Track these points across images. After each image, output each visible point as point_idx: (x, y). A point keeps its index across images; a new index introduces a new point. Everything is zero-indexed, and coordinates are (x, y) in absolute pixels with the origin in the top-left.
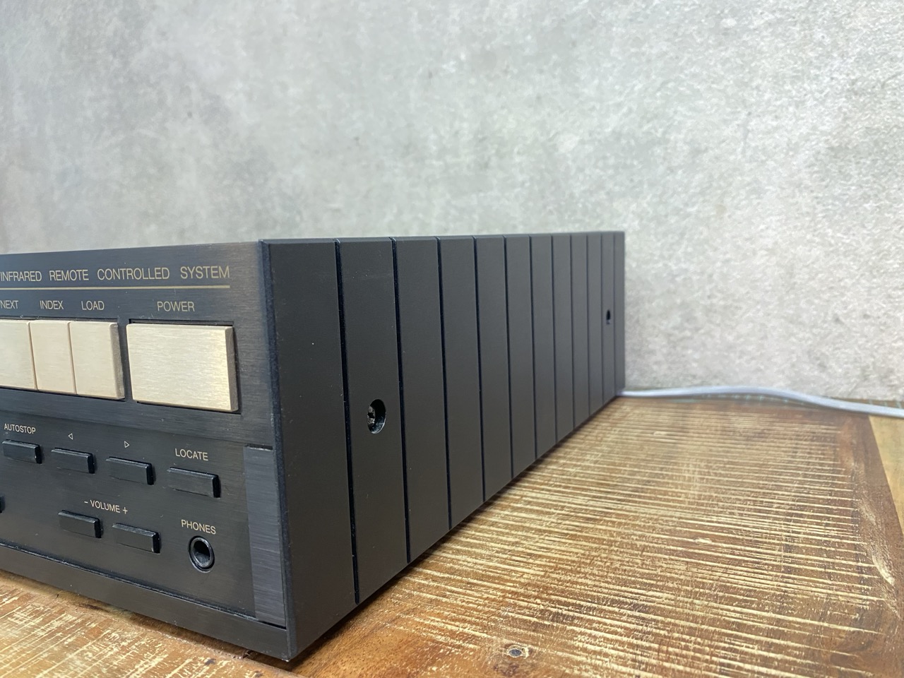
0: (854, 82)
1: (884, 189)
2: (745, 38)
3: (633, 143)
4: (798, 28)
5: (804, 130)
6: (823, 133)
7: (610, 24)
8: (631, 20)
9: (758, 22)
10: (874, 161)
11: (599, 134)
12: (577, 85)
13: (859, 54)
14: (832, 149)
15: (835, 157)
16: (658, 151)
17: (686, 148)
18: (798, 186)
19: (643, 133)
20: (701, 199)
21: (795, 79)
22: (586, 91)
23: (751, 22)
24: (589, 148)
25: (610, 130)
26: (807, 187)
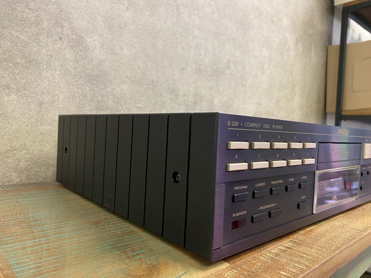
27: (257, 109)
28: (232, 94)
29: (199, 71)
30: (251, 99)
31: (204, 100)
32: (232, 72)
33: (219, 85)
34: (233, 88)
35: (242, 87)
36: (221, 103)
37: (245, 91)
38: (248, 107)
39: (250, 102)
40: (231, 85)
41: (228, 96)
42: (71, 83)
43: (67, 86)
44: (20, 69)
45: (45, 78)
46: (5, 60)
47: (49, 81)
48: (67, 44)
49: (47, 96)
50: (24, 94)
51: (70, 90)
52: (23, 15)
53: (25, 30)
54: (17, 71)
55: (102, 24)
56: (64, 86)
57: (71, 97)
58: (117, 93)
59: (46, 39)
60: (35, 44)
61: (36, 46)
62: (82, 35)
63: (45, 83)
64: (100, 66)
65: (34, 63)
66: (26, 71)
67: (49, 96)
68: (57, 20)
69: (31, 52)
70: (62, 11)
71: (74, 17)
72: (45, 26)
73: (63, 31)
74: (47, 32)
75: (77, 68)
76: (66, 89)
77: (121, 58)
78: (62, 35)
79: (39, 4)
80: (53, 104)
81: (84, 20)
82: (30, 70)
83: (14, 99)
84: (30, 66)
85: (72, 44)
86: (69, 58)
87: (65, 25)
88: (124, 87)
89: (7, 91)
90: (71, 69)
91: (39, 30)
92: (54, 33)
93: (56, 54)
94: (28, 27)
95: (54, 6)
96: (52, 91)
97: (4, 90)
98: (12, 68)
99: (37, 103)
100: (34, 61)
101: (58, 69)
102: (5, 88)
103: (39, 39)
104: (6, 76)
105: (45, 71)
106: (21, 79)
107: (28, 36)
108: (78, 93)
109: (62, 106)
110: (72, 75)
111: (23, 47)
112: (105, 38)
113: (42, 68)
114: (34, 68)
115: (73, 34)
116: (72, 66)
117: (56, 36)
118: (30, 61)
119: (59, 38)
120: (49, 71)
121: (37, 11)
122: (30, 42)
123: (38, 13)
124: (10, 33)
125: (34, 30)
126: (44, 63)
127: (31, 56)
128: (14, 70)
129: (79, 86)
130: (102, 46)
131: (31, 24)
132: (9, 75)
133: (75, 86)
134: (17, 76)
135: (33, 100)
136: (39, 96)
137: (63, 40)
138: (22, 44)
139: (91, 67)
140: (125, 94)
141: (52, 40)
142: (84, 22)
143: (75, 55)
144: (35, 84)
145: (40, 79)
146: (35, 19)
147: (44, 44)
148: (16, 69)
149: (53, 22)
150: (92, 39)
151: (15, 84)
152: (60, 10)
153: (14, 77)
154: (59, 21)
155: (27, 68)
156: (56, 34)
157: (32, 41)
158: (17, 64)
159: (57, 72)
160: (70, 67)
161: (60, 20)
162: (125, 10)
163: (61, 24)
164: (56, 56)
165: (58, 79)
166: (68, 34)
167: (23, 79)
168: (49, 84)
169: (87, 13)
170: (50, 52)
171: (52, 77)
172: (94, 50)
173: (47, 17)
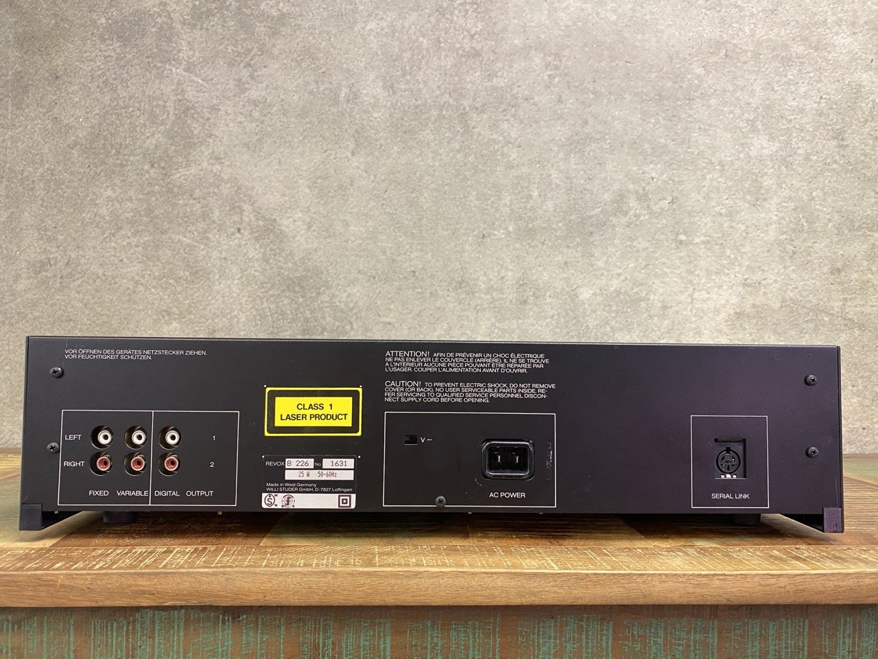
27: (744, 300)
28: (643, 271)
29: (528, 233)
30: (716, 275)
31: (548, 294)
32: (635, 219)
33: (593, 256)
34: (644, 254)
35: (678, 248)
36: (605, 296)
37: (690, 257)
38: (707, 296)
39: (715, 283)
40: (635, 249)
41: (629, 277)
42: (257, 296)
43: (251, 301)
44: (182, 286)
45: (218, 293)
46: (165, 277)
47: (224, 297)
48: (249, 236)
49: (221, 320)
50: (188, 320)
51: (257, 307)
52: (185, 209)
53: (189, 229)
54: (179, 289)
55: (307, 191)
56: (246, 301)
57: (258, 317)
58: (340, 302)
59: (217, 236)
60: (202, 247)
61: (204, 249)
62: (274, 217)
63: (217, 300)
64: (307, 261)
65: (201, 273)
66: (192, 287)
67: (224, 319)
68: (233, 204)
69: (198, 259)
70: (241, 189)
71: (259, 192)
72: (216, 217)
73: (242, 219)
74: (219, 225)
75: (266, 270)
76: (251, 306)
77: (346, 242)
78: (240, 224)
79: (207, 188)
80: (230, 330)
81: (276, 193)
82: (196, 284)
83: (176, 328)
84: (197, 278)
85: (257, 235)
86: (253, 256)
87: (245, 209)
88: (355, 291)
89: (167, 318)
90: (256, 274)
91: (208, 225)
92: (228, 224)
93: (233, 255)
94: (193, 225)
95: (227, 186)
96: (229, 311)
97: (164, 317)
98: (173, 286)
99: (207, 331)
100: (202, 270)
101: (237, 277)
102: (164, 313)
103: (208, 239)
104: (166, 297)
105: (217, 283)
106: (184, 300)
107: (192, 236)
108: (270, 311)
109: (245, 332)
110: (258, 283)
111: (186, 253)
112: (315, 213)
113: (212, 279)
114: (201, 280)
115: (257, 219)
116: (259, 269)
117: (232, 227)
118: (196, 272)
119: (236, 230)
120: (224, 282)
121: (204, 198)
122: (196, 244)
123: (205, 202)
124: (170, 238)
125: (201, 226)
126: (216, 271)
127: (198, 265)
128: (175, 287)
129: (272, 299)
130: (309, 228)
131: (197, 219)
132: (169, 296)
133: (265, 299)
134: (179, 296)
135: (202, 327)
136: (210, 321)
137: (242, 231)
138: (185, 250)
139: (290, 265)
140: (356, 303)
141: (226, 235)
142: (275, 196)
143: (262, 250)
144: (203, 303)
145: (210, 295)
146: (202, 212)
147: (215, 243)
148: (179, 286)
149: (228, 208)
150: (291, 220)
151: (177, 308)
152: (238, 188)
153: (175, 297)
154: (235, 205)
155: (193, 282)
156: (232, 225)
157: (198, 243)
158: (180, 278)
159: (236, 282)
160: (255, 271)
161: (237, 202)
162: (350, 155)
163: (239, 207)
164: (233, 258)
165: (237, 291)
166: (251, 221)
167: (188, 299)
168: (223, 301)
169: (280, 181)
170: (224, 253)
171: (228, 290)
172: (294, 238)
173: (219, 203)
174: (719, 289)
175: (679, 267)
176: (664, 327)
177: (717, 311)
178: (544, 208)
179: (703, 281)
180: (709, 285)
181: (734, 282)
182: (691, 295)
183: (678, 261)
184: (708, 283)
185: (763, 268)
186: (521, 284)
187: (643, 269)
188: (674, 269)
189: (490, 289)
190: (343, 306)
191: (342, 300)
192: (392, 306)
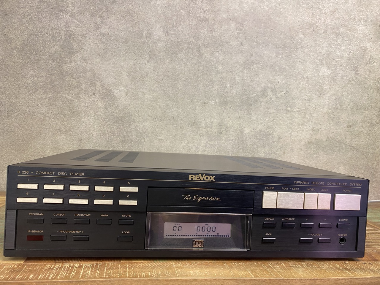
0: (313, 128)
1: (318, 152)
2: (292, 113)
3: (264, 133)
4: (303, 113)
5: (303, 137)
6: (307, 138)
7: (261, 102)
8: (266, 102)
9: (295, 110)
10: (316, 146)
11: (256, 130)
12: (251, 116)
13: (315, 122)
14: (308, 142)
15: (309, 144)
16: (271, 136)
17: (277, 137)
18: (301, 149)
19: (267, 131)
20: (280, 150)
21: (302, 125)
22: (253, 118)
23: (294, 110)
24: (253, 133)
25: (259, 129)
26: (303, 150)
27: (312, 137)
28: (272, 122)
29: (224, 103)
30: (301, 126)
31: (231, 130)
32: (270, 100)
33: (251, 114)
34: (273, 115)
35: (287, 113)
36: (255, 132)
37: (291, 117)
38: (297, 134)
39: (301, 129)
40: (269, 113)
41: (265, 124)
42: (102, 125)
43: (99, 127)
44: (67, 118)
45: (84, 123)
46: (58, 114)
47: (86, 125)
48: (99, 97)
49: (85, 135)
50: (69, 134)
51: (101, 129)
52: (69, 83)
53: (71, 92)
54: (65, 120)
55: (126, 77)
56: (97, 127)
57: (102, 134)
58: (139, 128)
59: (84, 96)
60: (77, 101)
61: (77, 102)
62: (111, 89)
63: (83, 126)
64: (125, 110)
65: (76, 113)
66: (71, 119)
67: (86, 134)
68: (92, 82)
69: (74, 106)
70: (95, 75)
71: (104, 77)
72: (83, 87)
73: (96, 89)
74: (85, 91)
75: (106, 113)
76: (98, 129)
77: (143, 102)
78: (95, 91)
79: (80, 73)
80: (89, 140)
81: (112, 78)
82: (73, 118)
83: (63, 137)
84: (74, 115)
85: (102, 96)
86: (100, 106)
87: (97, 84)
88: (146, 124)
89: (59, 133)
90: (102, 114)
91: (80, 91)
92: (89, 91)
93: (91, 105)
94: (72, 90)
95: (89, 73)
96: (88, 131)
98: (63, 118)
99: (78, 139)
100: (76, 111)
101: (92, 115)
102: (58, 131)
103: (79, 97)
104: (59, 123)
105: (83, 118)
106: (68, 125)
107: (72, 96)
108: (107, 131)
109: (96, 141)
110: (102, 119)
111: (69, 103)
112: (129, 88)
113: (81, 116)
114: (76, 116)
115: (103, 89)
116: (103, 112)
117: (91, 92)
118: (74, 112)
119: (93, 94)
120: (86, 117)
121: (78, 78)
122: (74, 99)
123: (79, 80)
124: (62, 96)
125: (76, 91)
126: (83, 112)
127: (74, 109)
128: (64, 119)
129: (108, 126)
130: (127, 95)
131: (74, 88)
132: (60, 122)
133: (105, 126)
134: (65, 123)
135: (75, 137)
136: (79, 135)
137: (95, 95)
138: (68, 102)
139: (117, 111)
141: (88, 96)
142: (112, 79)
143: (104, 104)
144: (76, 127)
145: (80, 123)
146: (77, 84)
147: (83, 99)
148: (65, 118)
149: (89, 83)
150: (119, 90)
151: (64, 128)
152: (94, 74)
153: (63, 123)
154: (93, 82)
155: (72, 117)
156: (91, 91)
157: (75, 99)
158: (66, 115)
159: (92, 118)
160: (101, 113)
161: (93, 81)
162: (147, 62)
163: (94, 83)
164: (91, 107)
165: (92, 122)
166: (100, 90)
167: (69, 125)
168: (86, 126)
169: (114, 72)
170: (87, 104)
171: (88, 121)
172: (119, 99)
173: (85, 81)
174: (302, 131)
175: (287, 121)
176: (278, 146)
177: (301, 141)
178: (232, 92)
179: (296, 127)
180: (298, 130)
181: (308, 129)
182: (290, 134)
183: (286, 118)
184: (298, 129)
185: (321, 123)
186: (220, 125)
187: (272, 121)
188: (285, 122)
189: (206, 127)
190: (141, 131)
191: (141, 128)
192: (163, 132)
